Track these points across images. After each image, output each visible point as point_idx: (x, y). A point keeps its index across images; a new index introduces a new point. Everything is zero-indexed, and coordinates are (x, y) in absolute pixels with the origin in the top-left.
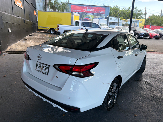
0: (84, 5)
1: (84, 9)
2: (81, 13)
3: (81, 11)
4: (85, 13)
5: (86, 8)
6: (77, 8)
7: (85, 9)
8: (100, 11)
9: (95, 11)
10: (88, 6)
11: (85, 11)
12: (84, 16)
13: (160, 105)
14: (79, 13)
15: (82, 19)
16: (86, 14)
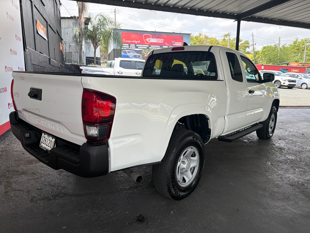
0: (145, 32)
1: (145, 39)
2: (141, 45)
3: (139, 42)
4: (148, 46)
5: (149, 37)
6: (132, 37)
7: (147, 40)
8: (173, 42)
9: (164, 41)
10: (152, 33)
11: (147, 42)
12: (145, 52)
13: (297, 167)
14: (137, 45)
15: (142, 57)
16: (150, 48)
